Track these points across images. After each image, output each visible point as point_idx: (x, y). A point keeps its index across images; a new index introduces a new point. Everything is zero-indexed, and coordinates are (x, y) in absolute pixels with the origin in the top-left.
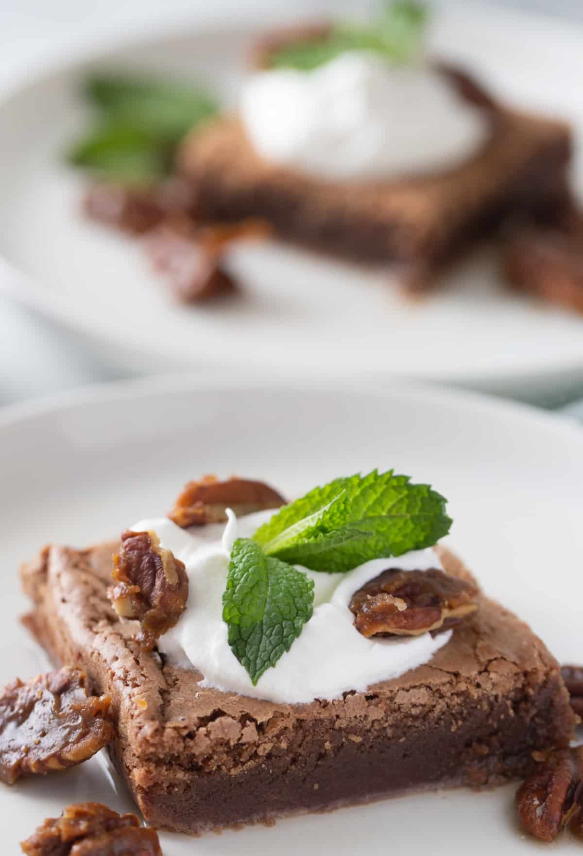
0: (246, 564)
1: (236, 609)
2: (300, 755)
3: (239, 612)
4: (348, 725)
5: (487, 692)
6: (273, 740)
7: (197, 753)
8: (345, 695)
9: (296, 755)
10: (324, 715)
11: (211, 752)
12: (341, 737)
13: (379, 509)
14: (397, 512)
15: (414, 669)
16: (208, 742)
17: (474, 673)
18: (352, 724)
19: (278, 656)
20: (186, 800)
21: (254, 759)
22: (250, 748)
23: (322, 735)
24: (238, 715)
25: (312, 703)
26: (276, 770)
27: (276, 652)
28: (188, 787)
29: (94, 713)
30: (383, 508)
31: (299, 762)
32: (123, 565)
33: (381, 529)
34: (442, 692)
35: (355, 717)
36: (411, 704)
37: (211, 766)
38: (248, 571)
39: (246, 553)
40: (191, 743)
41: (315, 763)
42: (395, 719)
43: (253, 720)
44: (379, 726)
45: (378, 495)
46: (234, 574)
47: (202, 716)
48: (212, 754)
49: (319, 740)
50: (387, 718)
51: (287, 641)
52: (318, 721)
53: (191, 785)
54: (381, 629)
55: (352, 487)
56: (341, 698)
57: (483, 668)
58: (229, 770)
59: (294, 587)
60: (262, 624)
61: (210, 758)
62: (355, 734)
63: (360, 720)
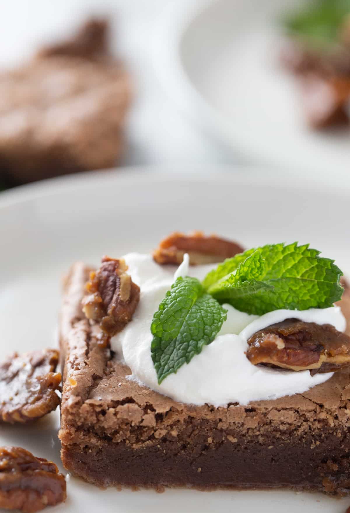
0: (177, 295)
1: (161, 326)
2: (189, 443)
3: (163, 328)
4: (228, 428)
5: (342, 423)
6: (168, 428)
7: (106, 427)
8: (229, 405)
9: (186, 443)
10: (210, 417)
11: (117, 428)
12: (222, 436)
13: (295, 272)
14: (308, 277)
15: (290, 396)
16: (115, 420)
17: (334, 407)
18: (231, 428)
19: (180, 366)
20: (98, 461)
21: (152, 439)
22: (150, 431)
23: (206, 432)
24: (143, 404)
25: (202, 406)
26: (169, 451)
27: (179, 362)
28: (100, 452)
29: (48, 385)
30: (298, 273)
31: (188, 448)
32: (96, 281)
33: (294, 288)
34: (306, 417)
35: (234, 423)
36: (280, 421)
37: (117, 439)
38: (177, 300)
39: (182, 287)
40: (102, 418)
41: (200, 452)
42: (266, 430)
43: (153, 410)
44: (252, 433)
45: (296, 262)
46: (167, 300)
47: (115, 400)
48: (118, 429)
49: (203, 435)
50: (260, 429)
51: (189, 355)
52: (205, 421)
53: (103, 450)
54: (264, 360)
55: (277, 253)
56: (226, 407)
57: (343, 405)
58: (132, 444)
59: (208, 317)
60: (176, 340)
61: (116, 432)
62: (233, 436)
63: (238, 426)
